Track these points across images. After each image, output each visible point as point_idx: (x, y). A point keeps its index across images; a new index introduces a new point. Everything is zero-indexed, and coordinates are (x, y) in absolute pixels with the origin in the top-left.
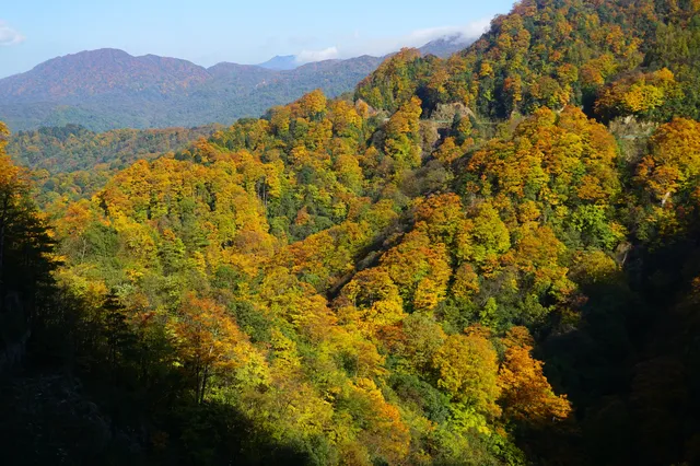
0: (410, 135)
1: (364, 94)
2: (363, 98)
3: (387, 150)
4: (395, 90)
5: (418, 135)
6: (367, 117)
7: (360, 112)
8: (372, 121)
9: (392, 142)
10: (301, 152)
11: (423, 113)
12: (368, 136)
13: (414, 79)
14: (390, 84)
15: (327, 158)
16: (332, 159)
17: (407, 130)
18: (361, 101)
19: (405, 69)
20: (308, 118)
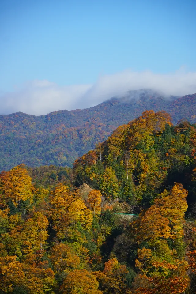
0: (173, 244)
1: (93, 176)
2: (90, 182)
3: (138, 264)
4: (137, 172)
5: (182, 244)
6: (99, 212)
7: (90, 203)
8: (106, 217)
9: (146, 252)
10: (13, 265)
11: (188, 210)
12: (101, 240)
13: (163, 158)
14: (130, 162)
15: (50, 274)
16: (57, 277)
17: (167, 234)
18: (87, 188)
19: (150, 142)
20: (7, 210)
